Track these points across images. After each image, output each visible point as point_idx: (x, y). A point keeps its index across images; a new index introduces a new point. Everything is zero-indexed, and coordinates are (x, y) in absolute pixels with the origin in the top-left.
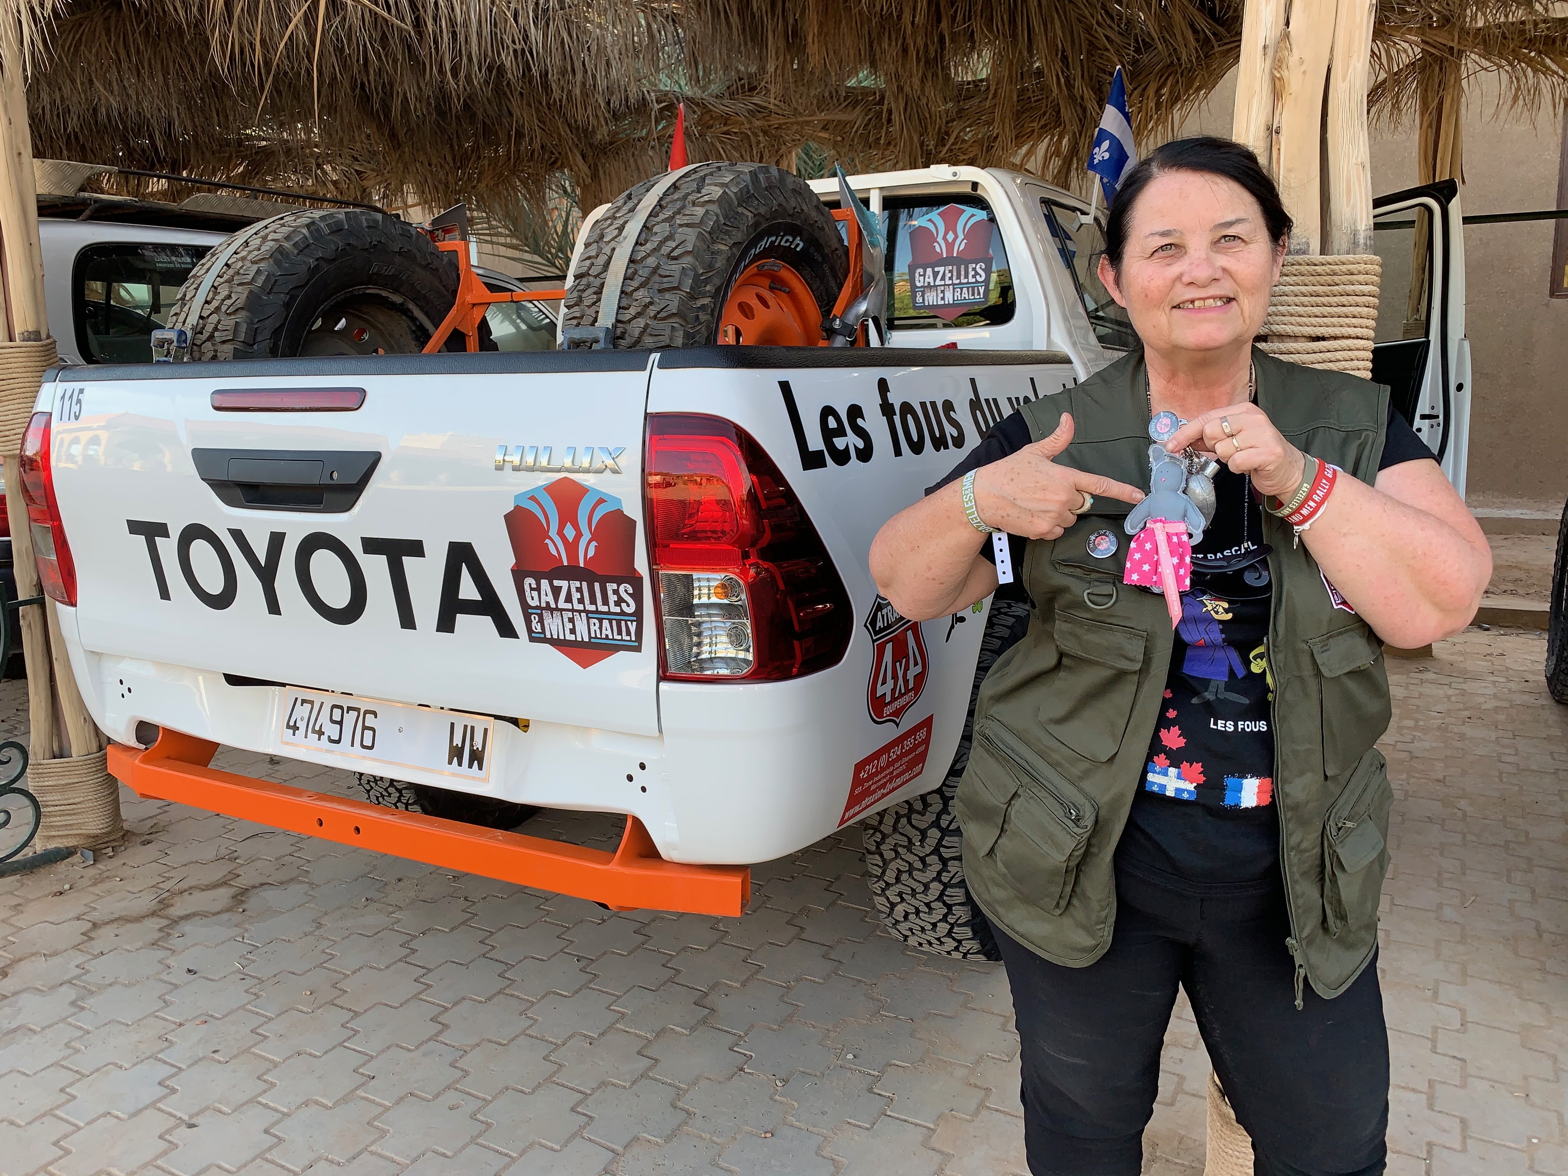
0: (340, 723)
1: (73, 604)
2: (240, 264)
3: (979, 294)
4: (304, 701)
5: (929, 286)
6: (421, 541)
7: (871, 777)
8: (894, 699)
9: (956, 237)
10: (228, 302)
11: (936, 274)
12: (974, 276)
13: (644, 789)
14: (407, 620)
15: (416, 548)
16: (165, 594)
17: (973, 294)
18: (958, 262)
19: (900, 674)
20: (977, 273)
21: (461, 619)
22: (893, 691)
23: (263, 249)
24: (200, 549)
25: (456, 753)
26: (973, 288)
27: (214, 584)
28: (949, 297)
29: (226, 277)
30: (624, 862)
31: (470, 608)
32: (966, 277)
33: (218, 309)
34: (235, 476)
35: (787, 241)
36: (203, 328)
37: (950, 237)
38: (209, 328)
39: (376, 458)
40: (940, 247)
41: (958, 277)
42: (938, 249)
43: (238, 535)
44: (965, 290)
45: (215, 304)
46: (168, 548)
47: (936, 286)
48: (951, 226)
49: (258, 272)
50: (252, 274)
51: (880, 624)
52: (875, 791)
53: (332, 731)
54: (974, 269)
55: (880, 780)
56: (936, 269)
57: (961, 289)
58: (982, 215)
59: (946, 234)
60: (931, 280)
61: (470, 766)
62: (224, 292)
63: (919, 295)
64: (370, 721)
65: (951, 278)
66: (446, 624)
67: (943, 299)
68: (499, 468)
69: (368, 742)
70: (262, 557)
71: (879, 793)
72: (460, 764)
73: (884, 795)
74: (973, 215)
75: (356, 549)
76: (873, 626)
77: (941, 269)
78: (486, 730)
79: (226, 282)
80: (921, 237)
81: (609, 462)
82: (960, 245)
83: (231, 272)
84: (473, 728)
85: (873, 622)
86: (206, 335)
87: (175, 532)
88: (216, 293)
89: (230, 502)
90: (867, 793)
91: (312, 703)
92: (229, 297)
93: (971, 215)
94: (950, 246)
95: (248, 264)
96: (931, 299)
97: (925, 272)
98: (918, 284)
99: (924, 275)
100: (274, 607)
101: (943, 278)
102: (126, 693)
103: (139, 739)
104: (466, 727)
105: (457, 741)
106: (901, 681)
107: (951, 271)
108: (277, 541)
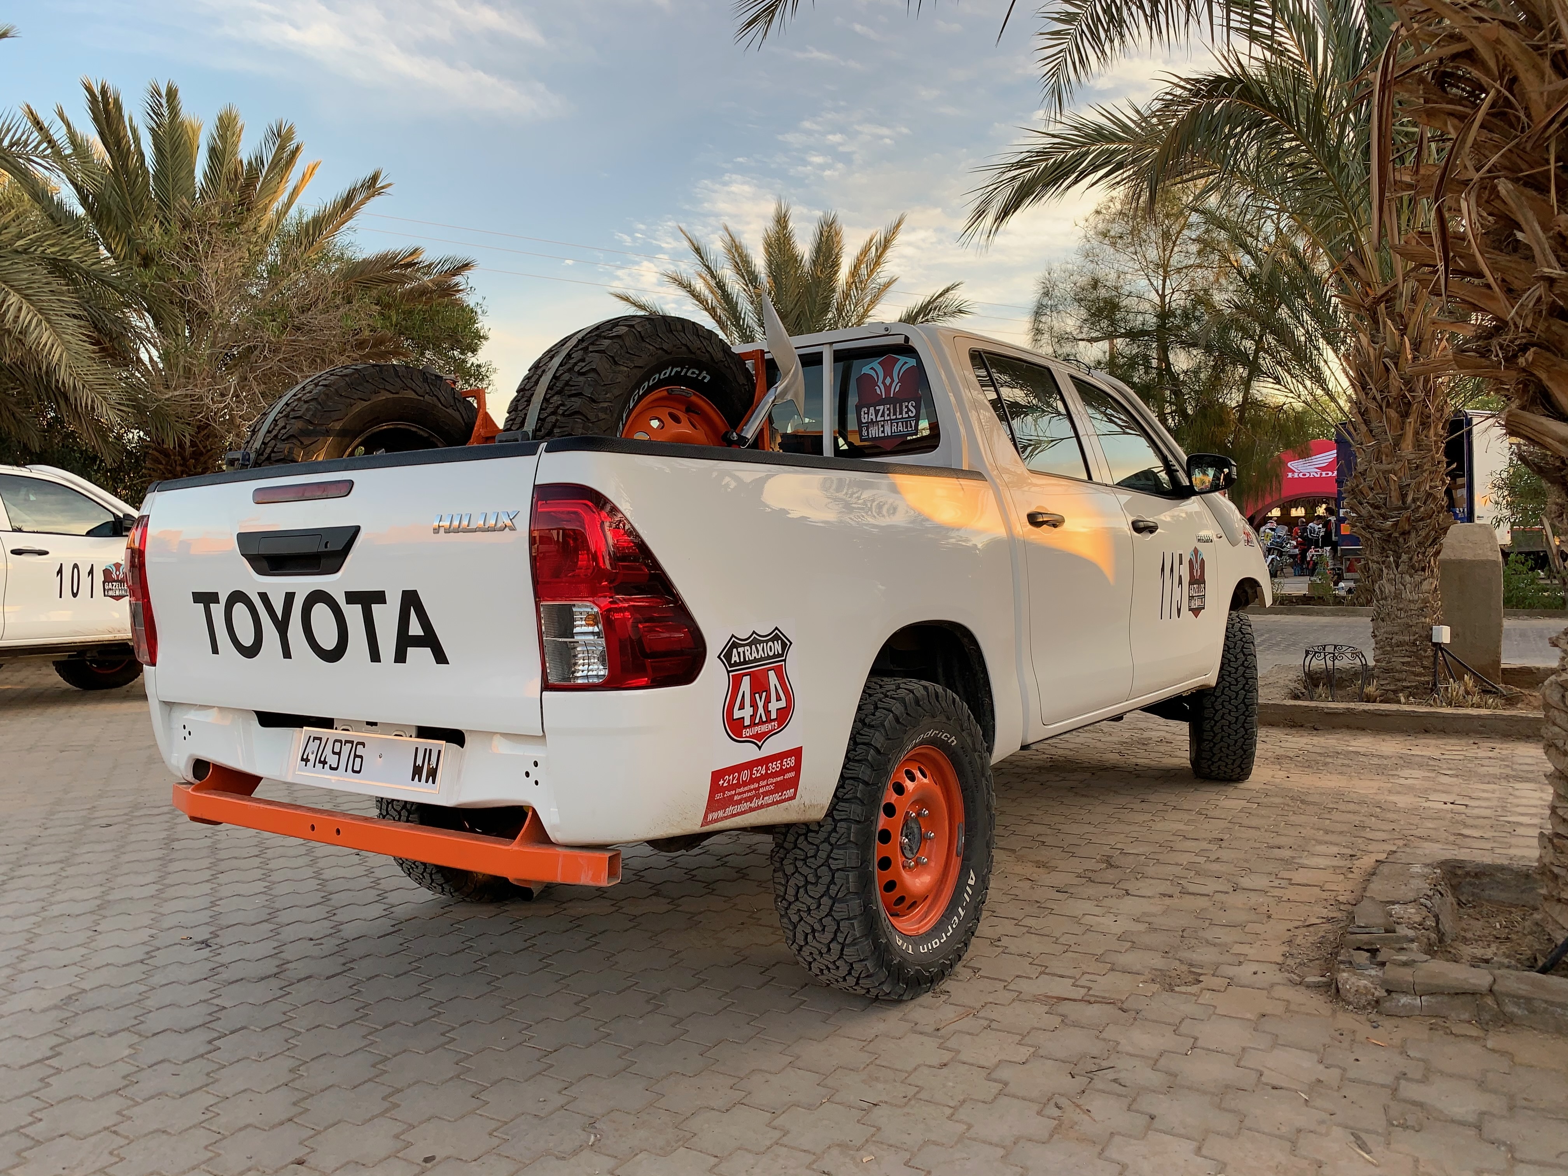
0: (339, 754)
1: (154, 664)
2: (296, 403)
3: (911, 427)
4: (315, 738)
5: (872, 422)
6: (384, 592)
7: (731, 787)
8: (753, 724)
9: (893, 381)
10: (283, 431)
11: (877, 412)
12: (907, 413)
13: (537, 783)
14: (375, 656)
15: (380, 597)
16: (215, 651)
17: (907, 428)
18: (895, 401)
19: (761, 704)
20: (909, 410)
21: (411, 651)
22: (753, 717)
23: (314, 392)
24: (240, 610)
25: (417, 771)
26: (906, 422)
27: (247, 639)
28: (888, 431)
29: (284, 413)
30: (521, 844)
31: (418, 642)
32: (901, 413)
33: (276, 436)
34: (263, 551)
35: (693, 373)
36: (264, 451)
37: (888, 381)
38: (268, 450)
39: (357, 530)
40: (880, 390)
41: (895, 414)
42: (879, 392)
43: (264, 597)
44: (900, 424)
45: (274, 433)
46: (218, 610)
47: (877, 422)
48: (888, 373)
49: (308, 410)
50: (303, 410)
51: (735, 658)
52: (739, 802)
53: (332, 760)
54: (907, 407)
55: (744, 792)
56: (877, 408)
57: (897, 423)
58: (912, 362)
59: (885, 378)
60: (874, 417)
61: (427, 782)
62: (281, 424)
63: (864, 429)
64: (360, 750)
65: (889, 415)
66: (400, 657)
67: (883, 432)
68: (436, 531)
69: (357, 768)
70: (279, 613)
71: (746, 806)
72: (420, 781)
73: (751, 810)
74: (906, 363)
75: (341, 600)
76: (729, 660)
77: (881, 408)
78: (439, 752)
79: (284, 416)
80: (867, 382)
81: (508, 522)
82: (896, 387)
83: (288, 409)
84: (430, 750)
85: (728, 656)
86: (266, 456)
87: (223, 599)
88: (276, 425)
89: (260, 572)
90: (730, 802)
91: (320, 739)
92: (284, 427)
93: (904, 363)
94: (888, 389)
95: (302, 403)
96: (873, 432)
97: (868, 411)
98: (864, 421)
99: (868, 413)
100: (287, 654)
101: (883, 415)
102: (187, 736)
103: (196, 775)
104: (426, 750)
105: (419, 762)
106: (761, 710)
107: (889, 409)
108: (290, 598)
